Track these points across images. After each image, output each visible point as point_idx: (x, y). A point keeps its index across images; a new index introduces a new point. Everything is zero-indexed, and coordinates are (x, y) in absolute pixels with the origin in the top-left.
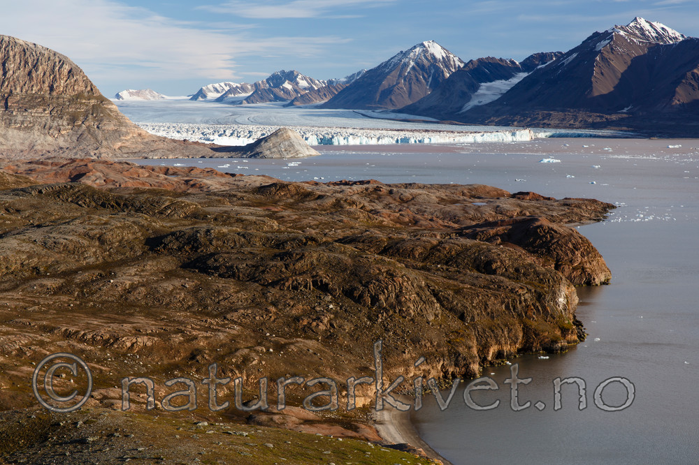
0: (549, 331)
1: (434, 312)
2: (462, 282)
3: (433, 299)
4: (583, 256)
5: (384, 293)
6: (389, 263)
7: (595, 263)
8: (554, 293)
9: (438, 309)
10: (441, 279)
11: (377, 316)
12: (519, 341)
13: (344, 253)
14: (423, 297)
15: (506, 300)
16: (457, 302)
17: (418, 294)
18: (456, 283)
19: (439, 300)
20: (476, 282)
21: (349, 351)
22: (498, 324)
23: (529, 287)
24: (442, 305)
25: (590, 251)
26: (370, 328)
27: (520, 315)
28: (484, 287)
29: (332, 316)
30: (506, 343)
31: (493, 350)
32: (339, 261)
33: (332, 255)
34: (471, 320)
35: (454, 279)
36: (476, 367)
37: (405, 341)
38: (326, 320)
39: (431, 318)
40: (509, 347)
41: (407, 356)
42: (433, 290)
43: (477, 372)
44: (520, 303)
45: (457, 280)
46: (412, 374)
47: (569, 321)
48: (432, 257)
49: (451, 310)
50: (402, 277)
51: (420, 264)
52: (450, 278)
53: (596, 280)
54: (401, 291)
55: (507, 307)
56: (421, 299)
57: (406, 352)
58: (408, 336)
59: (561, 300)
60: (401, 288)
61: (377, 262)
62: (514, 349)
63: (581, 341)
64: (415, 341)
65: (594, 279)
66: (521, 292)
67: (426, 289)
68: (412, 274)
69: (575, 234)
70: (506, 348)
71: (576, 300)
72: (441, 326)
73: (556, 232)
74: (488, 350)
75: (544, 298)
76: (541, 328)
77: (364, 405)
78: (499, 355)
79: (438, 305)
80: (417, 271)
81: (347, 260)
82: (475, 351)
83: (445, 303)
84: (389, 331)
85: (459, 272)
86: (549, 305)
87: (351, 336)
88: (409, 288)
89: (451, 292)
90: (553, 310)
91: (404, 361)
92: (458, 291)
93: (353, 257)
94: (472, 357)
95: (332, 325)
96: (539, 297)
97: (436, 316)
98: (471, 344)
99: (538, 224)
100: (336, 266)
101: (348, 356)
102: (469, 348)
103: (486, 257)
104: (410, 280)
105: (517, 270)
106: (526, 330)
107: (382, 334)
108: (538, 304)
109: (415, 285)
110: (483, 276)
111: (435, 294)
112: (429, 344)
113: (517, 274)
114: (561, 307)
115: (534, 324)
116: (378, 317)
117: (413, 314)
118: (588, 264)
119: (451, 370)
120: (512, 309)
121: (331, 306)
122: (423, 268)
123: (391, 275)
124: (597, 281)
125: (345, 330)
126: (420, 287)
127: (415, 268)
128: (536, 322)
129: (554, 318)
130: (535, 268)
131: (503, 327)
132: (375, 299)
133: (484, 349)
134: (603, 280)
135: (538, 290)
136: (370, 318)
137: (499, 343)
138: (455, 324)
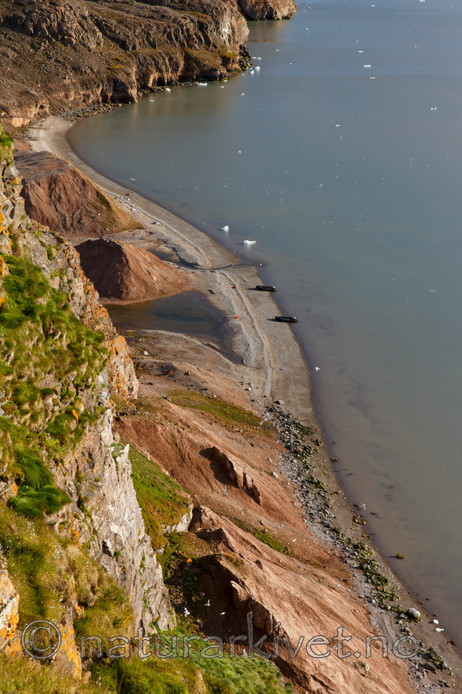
0: (209, 59)
1: (97, 41)
2: (128, 12)
3: (96, 27)
5: (46, 21)
8: (217, 23)
9: (101, 37)
10: (106, 9)
12: (180, 69)
14: (86, 26)
15: (168, 30)
16: (120, 31)
17: (80, 23)
18: (120, 13)
19: (101, 30)
20: (141, 13)
21: (12, 77)
22: (160, 53)
23: (192, 17)
24: (104, 34)
26: (32, 56)
27: (182, 44)
28: (149, 17)
30: (167, 71)
31: (153, 77)
34: (133, 49)
35: (120, 10)
36: (133, 92)
37: (66, 68)
39: (93, 46)
40: (170, 74)
41: (67, 82)
42: (97, 20)
44: (183, 33)
45: (123, 10)
46: (72, 99)
47: (232, 51)
49: (113, 39)
50: (65, 7)
52: (116, 9)
53: (278, 14)
54: (63, 20)
55: (169, 37)
56: (83, 27)
57: (67, 77)
58: (69, 63)
59: (226, 30)
60: (63, 17)
62: (175, 77)
63: (244, 70)
64: (76, 69)
66: (183, 21)
67: (89, 19)
68: (76, 4)
70: (167, 76)
72: (102, 54)
74: (149, 78)
75: (207, 28)
76: (202, 56)
77: (23, 126)
78: (160, 82)
79: (101, 34)
80: (83, 2)
82: (134, 78)
83: (108, 32)
84: (50, 58)
85: (127, 3)
86: (213, 36)
87: (14, 62)
88: (71, 17)
89: (114, 22)
90: (215, 39)
91: (64, 86)
92: (120, 22)
94: (131, 83)
96: (202, 27)
97: (98, 44)
98: (130, 70)
101: (10, 81)
102: (128, 75)
104: (73, 10)
106: (188, 58)
107: (44, 61)
108: (200, 34)
109: (77, 14)
110: (148, 6)
111: (98, 24)
112: (89, 71)
113: (181, 5)
114: (225, 37)
115: (194, 53)
116: (41, 45)
117: (74, 42)
120: (174, 38)
123: (54, 4)
126: (84, 18)
128: (198, 51)
129: (216, 47)
131: (164, 55)
132: (37, 27)
133: (143, 79)
134: (285, 12)
135: (201, 20)
136: (32, 46)
137: (160, 70)
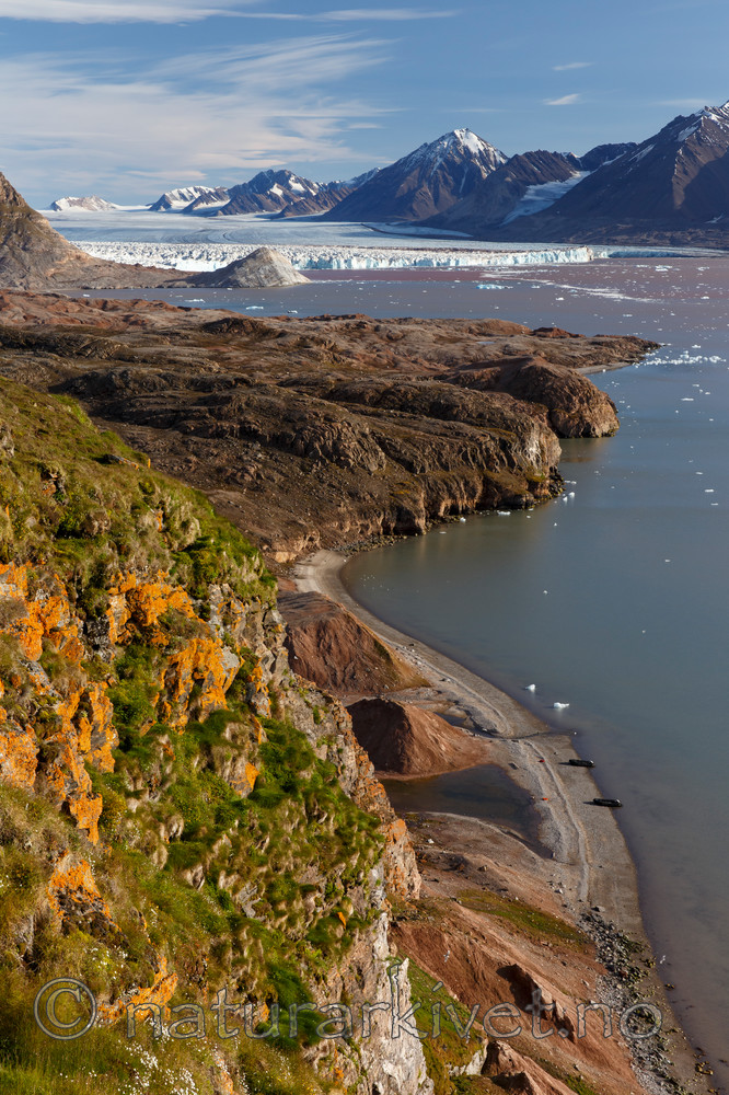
0: (513, 484)
1: (377, 463)
2: (416, 429)
3: (378, 446)
4: (581, 401)
5: (320, 440)
6: (329, 407)
7: (596, 410)
8: (523, 441)
9: (383, 458)
10: (391, 425)
12: (478, 495)
13: (278, 396)
14: (366, 445)
15: (464, 449)
16: (406, 451)
17: (359, 442)
18: (407, 430)
19: (384, 449)
20: (432, 430)
21: (277, 504)
22: (454, 477)
23: (493, 434)
24: (388, 454)
25: (587, 398)
26: (302, 480)
27: (480, 466)
28: (441, 435)
29: (260, 466)
30: (462, 497)
31: (446, 503)
32: (272, 406)
33: (264, 397)
34: (421, 471)
35: (406, 426)
36: (421, 522)
37: (341, 493)
38: (252, 470)
39: (374, 468)
40: (466, 502)
41: (342, 510)
42: (379, 438)
43: (423, 527)
44: (481, 452)
45: (410, 427)
46: (347, 530)
47: (540, 474)
48: (386, 400)
49: (398, 460)
50: (342, 423)
51: (371, 409)
52: (403, 425)
53: (597, 430)
54: (339, 439)
55: (465, 457)
56: (363, 446)
57: (342, 505)
58: (345, 488)
59: (533, 449)
60: (340, 435)
61: (314, 405)
62: (471, 504)
63: (555, 497)
64: (353, 495)
65: (594, 430)
66: (482, 439)
67: (370, 436)
68: (355, 419)
69: (574, 377)
70: (461, 504)
71: (558, 450)
72: (384, 477)
73: (550, 374)
74: (440, 505)
75: (510, 447)
76: (504, 480)
77: (288, 561)
78: (453, 510)
79: (383, 454)
80: (363, 417)
81: (280, 403)
82: (422, 505)
83: (392, 452)
84: (323, 482)
85: (415, 418)
86: (517, 456)
87: (281, 488)
88: (349, 435)
89: (399, 440)
90: (520, 460)
91: (339, 514)
92: (407, 440)
93: (288, 400)
94: (418, 512)
95: (259, 476)
96: (504, 446)
97: (380, 466)
98: (417, 497)
99: (531, 364)
100: (267, 411)
101: (274, 509)
102: (415, 502)
103: (446, 400)
104: (352, 427)
105: (481, 415)
106: (487, 482)
107: (315, 487)
108: (502, 454)
109: (356, 432)
110: (440, 422)
111: (381, 442)
112: (368, 497)
113: (480, 420)
114: (532, 458)
115: (495, 476)
116: (312, 467)
117: (352, 463)
118: (588, 412)
119: (393, 525)
120: (470, 459)
121: (260, 455)
122: (373, 414)
123: (328, 419)
124: (598, 432)
125: (274, 481)
126: (364, 435)
127: (363, 413)
128: (499, 474)
129: (521, 469)
130: (502, 414)
131: (458, 479)
132: (309, 447)
133: (432, 507)
134: (606, 428)
135: (504, 437)
136: (303, 469)
137: (453, 496)
138: (402, 475)
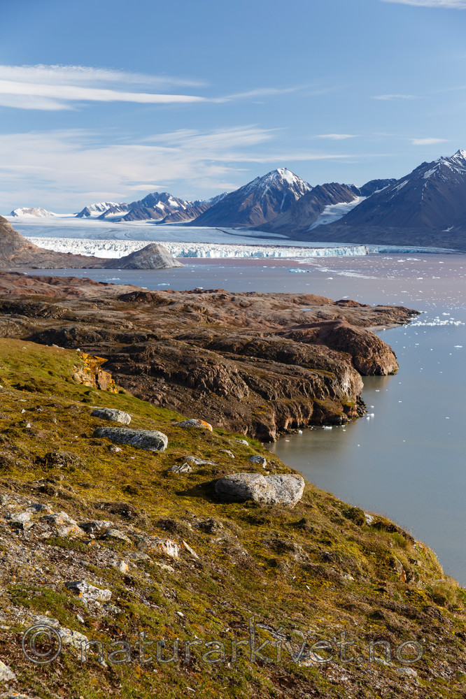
0: (334, 408)
1: (243, 393)
2: (268, 370)
3: (243, 382)
4: (374, 351)
5: (205, 377)
6: (211, 355)
7: (384, 357)
8: (340, 379)
9: (247, 389)
10: (251, 367)
11: (199, 395)
12: (310, 415)
13: (177, 347)
14: (236, 381)
15: (301, 384)
16: (263, 385)
17: (231, 379)
18: (262, 370)
19: (247, 384)
20: (279, 370)
22: (294, 403)
23: (320, 374)
24: (250, 387)
25: (379, 349)
26: (193, 404)
27: (311, 396)
28: (285, 374)
29: (165, 394)
30: (300, 416)
31: (289, 421)
32: (172, 353)
33: (167, 347)
34: (272, 399)
35: (262, 368)
36: (273, 433)
37: (220, 413)
38: (160, 397)
39: (241, 396)
40: (302, 419)
42: (244, 376)
43: (274, 437)
44: (312, 386)
45: (264, 368)
47: (351, 401)
48: (247, 350)
49: (257, 391)
50: (220, 365)
51: (238, 356)
52: (259, 367)
54: (218, 376)
55: (301, 389)
56: (234, 382)
57: (220, 421)
58: (222, 410)
59: (346, 384)
60: (218, 373)
61: (201, 353)
62: (305, 421)
63: (362, 417)
64: (228, 415)
65: (383, 370)
66: (312, 377)
67: (238, 375)
68: (229, 363)
69: (369, 334)
70: (300, 421)
71: (361, 385)
72: (248, 403)
73: (354, 332)
74: (285, 422)
75: (331, 383)
76: (327, 405)
78: (294, 425)
79: (247, 387)
80: (233, 361)
81: (178, 351)
82: (273, 422)
83: (253, 386)
84: (207, 406)
85: (267, 362)
86: (336, 389)
87: (178, 408)
88: (225, 374)
89: (258, 378)
90: (338, 392)
92: (263, 377)
93: (183, 349)
94: (271, 426)
95: (164, 401)
96: (327, 382)
97: (245, 395)
98: (270, 416)
99: (340, 326)
100: (169, 356)
102: (269, 419)
103: (288, 350)
104: (226, 368)
105: (311, 361)
106: (316, 406)
107: (202, 409)
108: (326, 387)
109: (229, 372)
110: (285, 365)
111: (245, 379)
112: (237, 416)
113: (311, 364)
114: (346, 390)
115: (321, 402)
117: (227, 393)
118: (379, 358)
120: (305, 391)
121: (165, 387)
122: (239, 359)
123: (211, 363)
124: (385, 371)
125: (174, 405)
126: (234, 374)
127: (232, 358)
128: (324, 401)
129: (338, 398)
130: (326, 360)
131: (297, 404)
132: (198, 381)
133: (280, 423)
134: (390, 369)
135: (327, 376)
136: (193, 396)
137: (293, 416)
138: (259, 401)
